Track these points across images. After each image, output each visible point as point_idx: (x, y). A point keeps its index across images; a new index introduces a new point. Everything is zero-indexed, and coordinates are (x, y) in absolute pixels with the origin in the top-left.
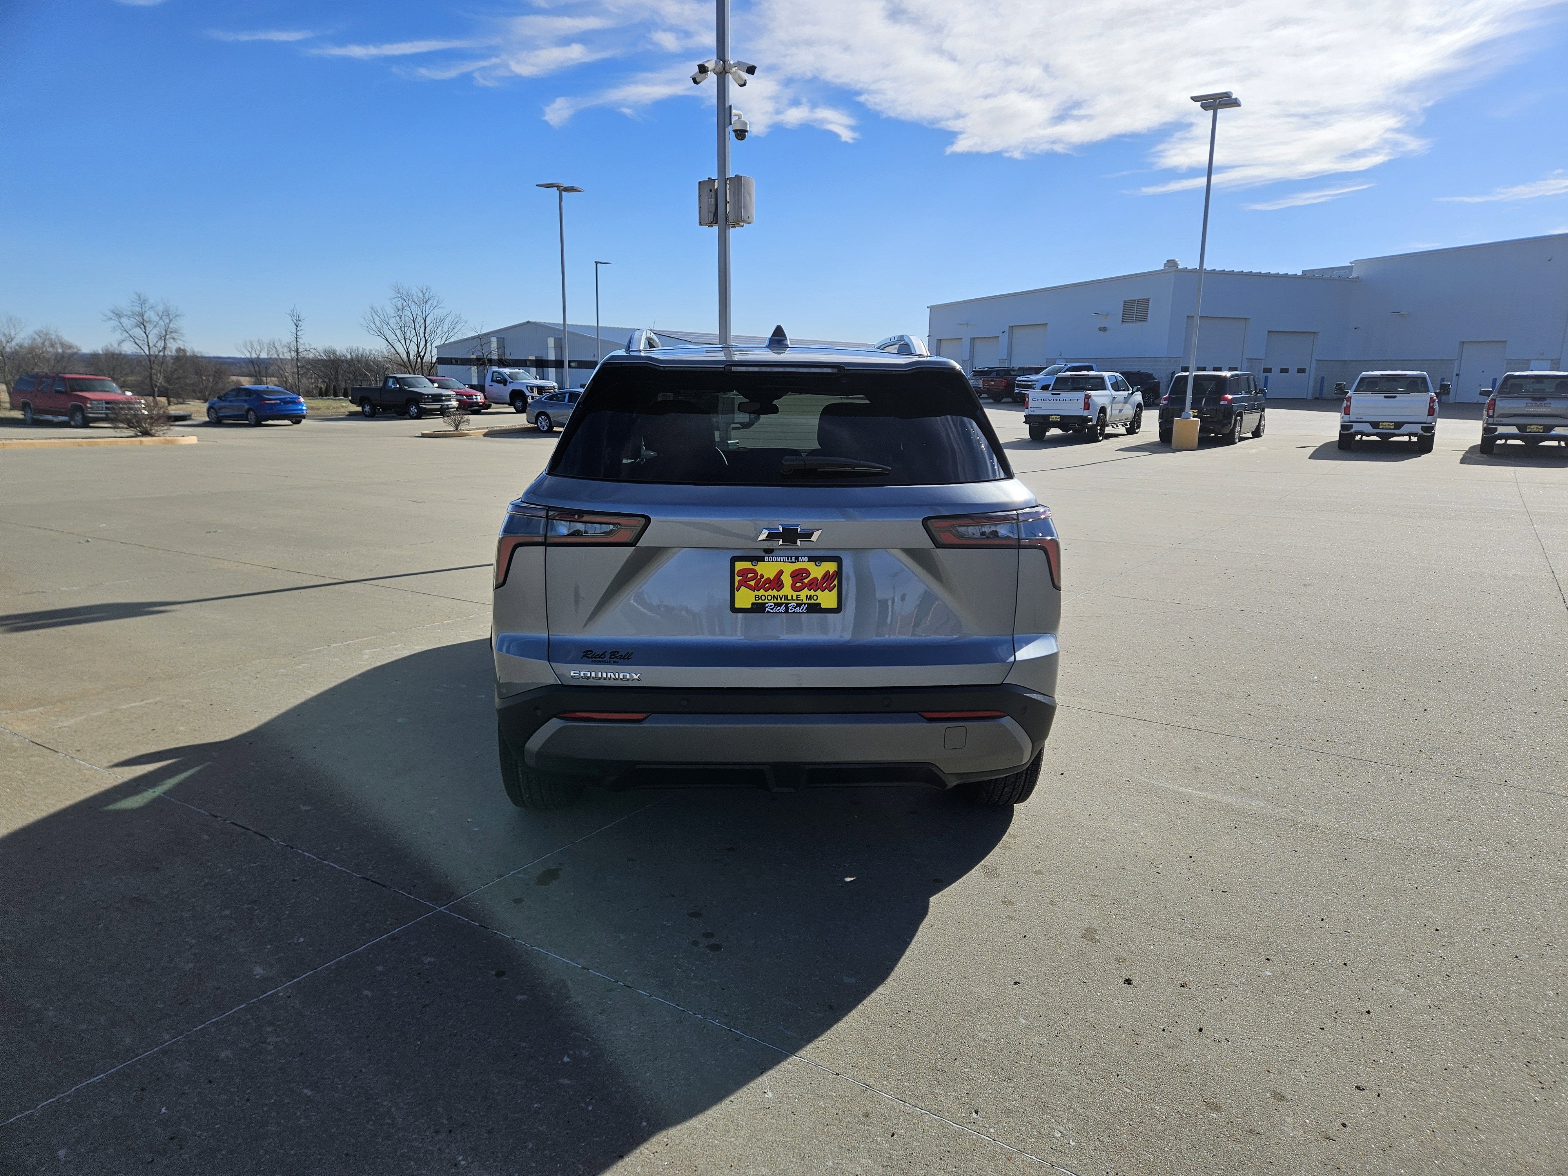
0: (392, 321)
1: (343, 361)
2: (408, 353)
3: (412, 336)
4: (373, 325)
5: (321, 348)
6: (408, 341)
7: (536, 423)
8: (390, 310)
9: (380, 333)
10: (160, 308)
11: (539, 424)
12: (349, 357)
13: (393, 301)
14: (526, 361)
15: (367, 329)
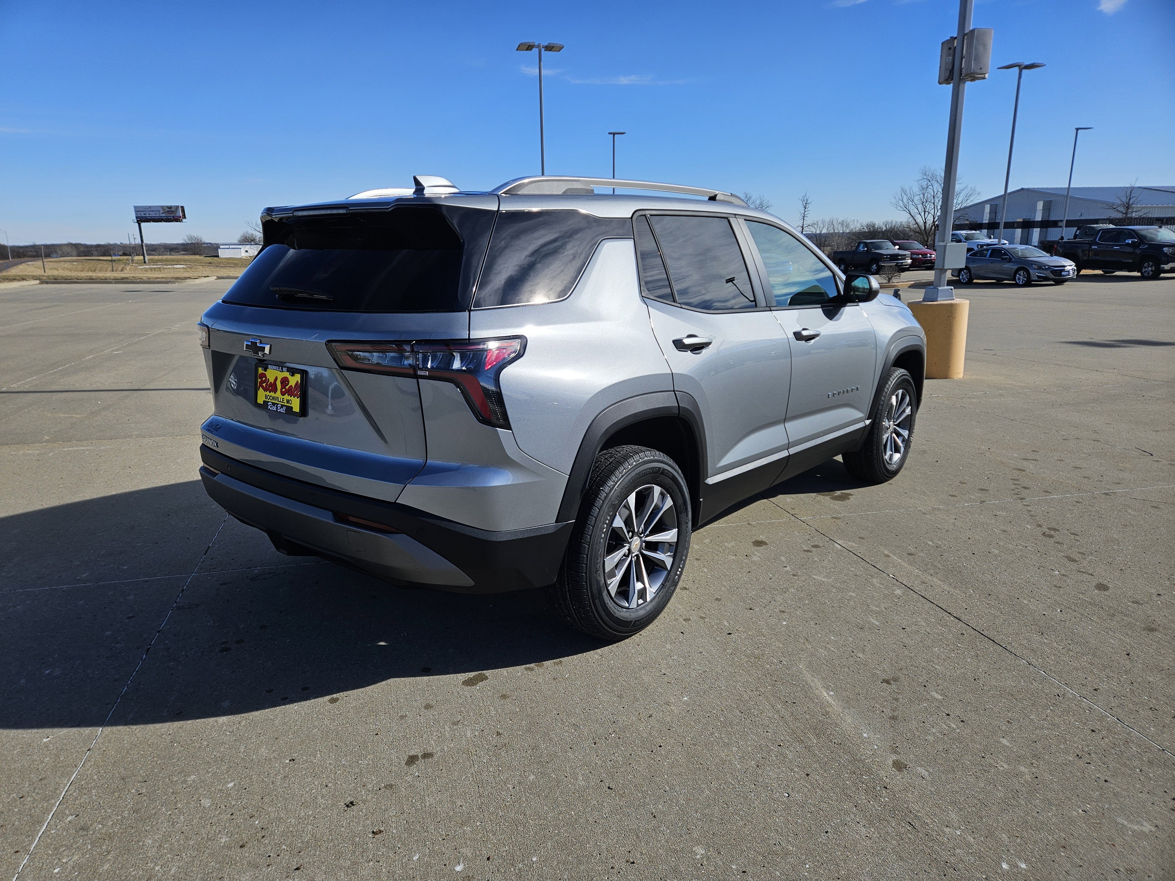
0: (917, 199)
1: (879, 233)
2: (925, 223)
3: (930, 209)
4: (901, 203)
5: (865, 223)
6: (927, 213)
7: (959, 276)
8: (916, 189)
9: (906, 208)
10: (758, 202)
11: (961, 277)
12: (884, 228)
13: (920, 182)
14: (1014, 223)
15: (895, 206)
